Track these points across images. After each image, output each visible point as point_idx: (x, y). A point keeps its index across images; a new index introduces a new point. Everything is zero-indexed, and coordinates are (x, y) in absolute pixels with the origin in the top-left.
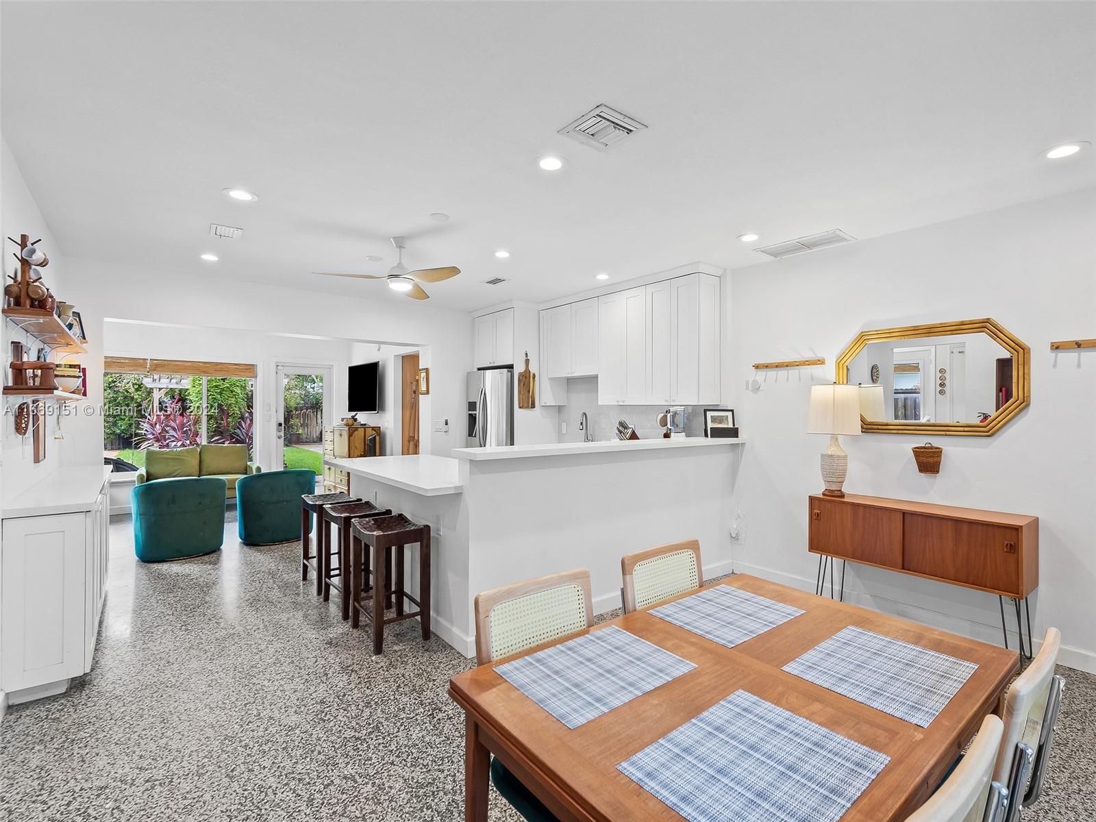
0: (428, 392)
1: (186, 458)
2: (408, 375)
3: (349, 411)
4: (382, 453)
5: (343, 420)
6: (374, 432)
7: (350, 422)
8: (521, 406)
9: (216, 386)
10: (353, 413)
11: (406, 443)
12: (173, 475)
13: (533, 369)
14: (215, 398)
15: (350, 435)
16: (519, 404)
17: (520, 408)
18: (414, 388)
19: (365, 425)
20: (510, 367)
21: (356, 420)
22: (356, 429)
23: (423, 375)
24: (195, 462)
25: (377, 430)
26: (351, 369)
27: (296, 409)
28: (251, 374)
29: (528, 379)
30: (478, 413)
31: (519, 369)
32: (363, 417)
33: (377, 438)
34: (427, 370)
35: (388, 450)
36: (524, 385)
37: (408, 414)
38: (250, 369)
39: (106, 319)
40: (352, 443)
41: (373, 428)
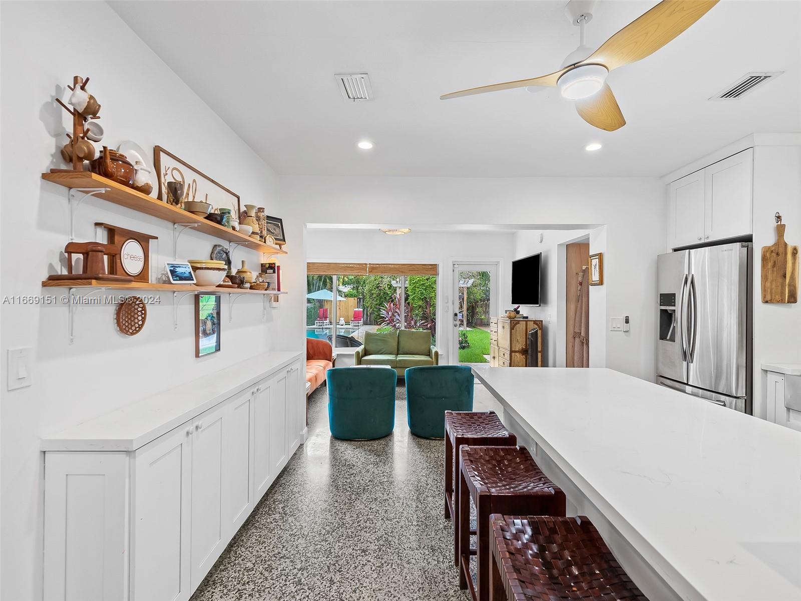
0: (601, 282)
1: (388, 339)
2: (573, 265)
3: (512, 303)
4: (545, 364)
5: (506, 311)
6: (536, 326)
7: (513, 314)
8: (768, 298)
9: (423, 284)
10: (516, 306)
11: (571, 340)
12: (380, 353)
13: (790, 239)
14: (422, 293)
15: (512, 329)
16: (764, 297)
17: (767, 302)
18: (580, 279)
19: (527, 317)
20: (747, 240)
21: (518, 312)
22: (518, 322)
23: (595, 262)
24: (395, 344)
25: (539, 323)
26: (515, 264)
27: (481, 300)
28: (434, 272)
29: (781, 257)
30: (680, 309)
31: (763, 240)
32: (525, 310)
33: (539, 332)
34: (600, 256)
35: (551, 361)
36: (774, 266)
37: (573, 307)
38: (433, 268)
39: (310, 226)
40: (514, 336)
41: (535, 322)
